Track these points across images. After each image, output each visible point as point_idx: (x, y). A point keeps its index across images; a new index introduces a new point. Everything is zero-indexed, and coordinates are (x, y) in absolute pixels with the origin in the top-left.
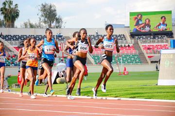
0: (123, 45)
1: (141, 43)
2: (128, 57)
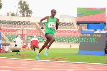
0: (72, 30)
1: (84, 29)
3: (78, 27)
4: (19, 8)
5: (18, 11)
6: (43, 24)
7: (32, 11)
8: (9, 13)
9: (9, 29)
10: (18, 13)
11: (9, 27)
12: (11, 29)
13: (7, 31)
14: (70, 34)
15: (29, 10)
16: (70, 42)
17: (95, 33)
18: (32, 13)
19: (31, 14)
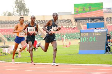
0: (70, 27)
1: (82, 25)
2: (73, 35)
3: (76, 23)
4: (15, 7)
5: (15, 10)
6: (41, 22)
7: (28, 10)
8: (5, 13)
9: (7, 29)
10: (15, 12)
11: (7, 27)
12: (9, 29)
13: (5, 31)
14: (68, 31)
15: (26, 8)
16: (69, 39)
17: (95, 32)
18: (29, 11)
19: (28, 13)
